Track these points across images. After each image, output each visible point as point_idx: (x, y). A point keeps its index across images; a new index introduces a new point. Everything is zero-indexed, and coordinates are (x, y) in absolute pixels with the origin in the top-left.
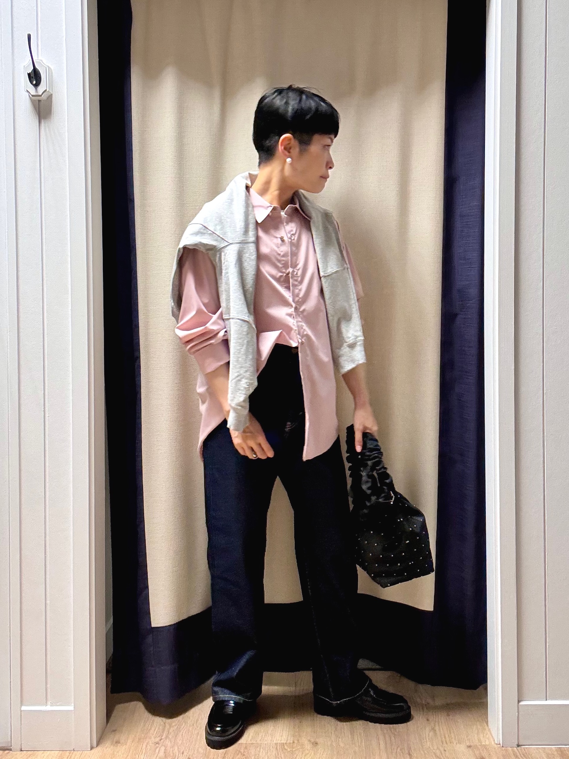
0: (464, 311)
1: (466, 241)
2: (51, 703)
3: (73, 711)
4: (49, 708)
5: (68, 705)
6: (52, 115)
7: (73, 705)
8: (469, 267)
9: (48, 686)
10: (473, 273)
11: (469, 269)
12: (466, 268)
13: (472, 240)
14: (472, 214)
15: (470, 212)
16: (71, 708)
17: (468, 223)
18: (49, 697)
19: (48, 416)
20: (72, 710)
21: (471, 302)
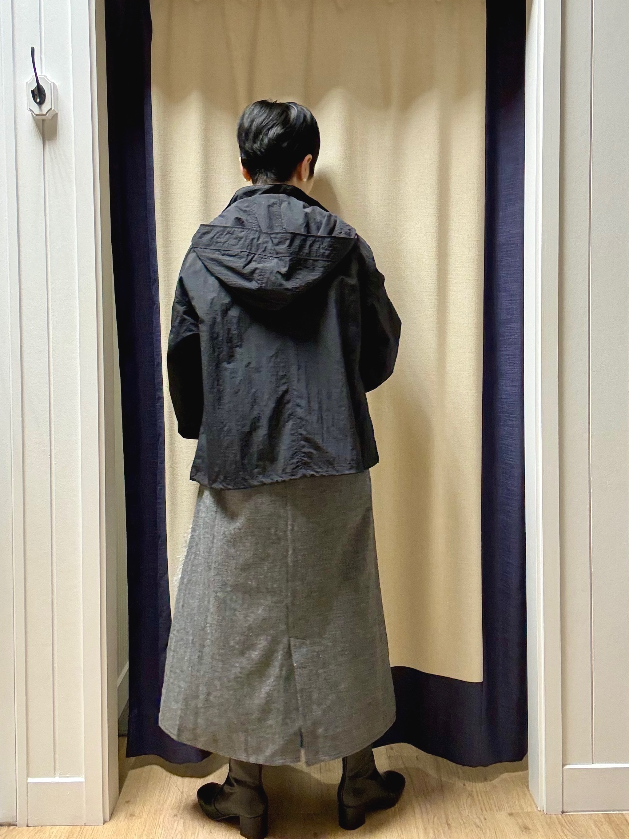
0: (507, 348)
1: (507, 272)
2: (59, 774)
3: (84, 783)
4: (57, 780)
5: (79, 777)
6: (57, 137)
7: (84, 776)
8: (510, 300)
9: (57, 756)
10: (514, 307)
11: (510, 302)
12: (507, 300)
13: (513, 270)
14: (512, 242)
15: (511, 241)
16: (82, 779)
17: (509, 252)
18: (57, 767)
19: (55, 464)
20: (82, 782)
21: (513, 337)
